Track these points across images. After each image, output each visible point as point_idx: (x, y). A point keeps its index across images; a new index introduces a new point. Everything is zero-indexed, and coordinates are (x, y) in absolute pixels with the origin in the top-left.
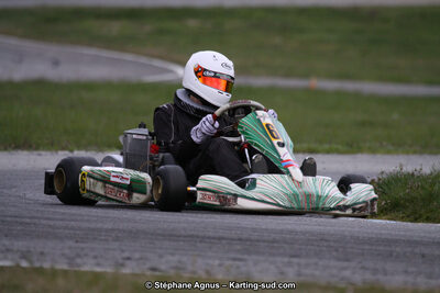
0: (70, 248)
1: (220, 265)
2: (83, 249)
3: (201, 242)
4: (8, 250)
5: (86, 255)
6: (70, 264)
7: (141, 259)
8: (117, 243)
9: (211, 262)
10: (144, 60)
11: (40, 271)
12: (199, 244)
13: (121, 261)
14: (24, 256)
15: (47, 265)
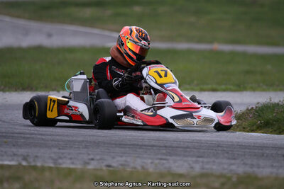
0: (55, 153)
1: (152, 163)
2: (63, 153)
3: (140, 148)
4: (15, 155)
5: (65, 157)
6: (55, 163)
7: (101, 159)
8: (86, 150)
9: (145, 161)
10: (107, 33)
11: (35, 168)
12: (138, 150)
13: (87, 161)
14: (25, 159)
15: (39, 164)
